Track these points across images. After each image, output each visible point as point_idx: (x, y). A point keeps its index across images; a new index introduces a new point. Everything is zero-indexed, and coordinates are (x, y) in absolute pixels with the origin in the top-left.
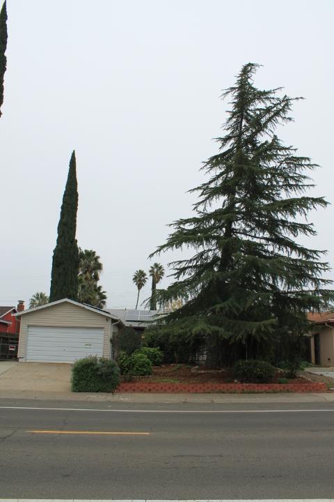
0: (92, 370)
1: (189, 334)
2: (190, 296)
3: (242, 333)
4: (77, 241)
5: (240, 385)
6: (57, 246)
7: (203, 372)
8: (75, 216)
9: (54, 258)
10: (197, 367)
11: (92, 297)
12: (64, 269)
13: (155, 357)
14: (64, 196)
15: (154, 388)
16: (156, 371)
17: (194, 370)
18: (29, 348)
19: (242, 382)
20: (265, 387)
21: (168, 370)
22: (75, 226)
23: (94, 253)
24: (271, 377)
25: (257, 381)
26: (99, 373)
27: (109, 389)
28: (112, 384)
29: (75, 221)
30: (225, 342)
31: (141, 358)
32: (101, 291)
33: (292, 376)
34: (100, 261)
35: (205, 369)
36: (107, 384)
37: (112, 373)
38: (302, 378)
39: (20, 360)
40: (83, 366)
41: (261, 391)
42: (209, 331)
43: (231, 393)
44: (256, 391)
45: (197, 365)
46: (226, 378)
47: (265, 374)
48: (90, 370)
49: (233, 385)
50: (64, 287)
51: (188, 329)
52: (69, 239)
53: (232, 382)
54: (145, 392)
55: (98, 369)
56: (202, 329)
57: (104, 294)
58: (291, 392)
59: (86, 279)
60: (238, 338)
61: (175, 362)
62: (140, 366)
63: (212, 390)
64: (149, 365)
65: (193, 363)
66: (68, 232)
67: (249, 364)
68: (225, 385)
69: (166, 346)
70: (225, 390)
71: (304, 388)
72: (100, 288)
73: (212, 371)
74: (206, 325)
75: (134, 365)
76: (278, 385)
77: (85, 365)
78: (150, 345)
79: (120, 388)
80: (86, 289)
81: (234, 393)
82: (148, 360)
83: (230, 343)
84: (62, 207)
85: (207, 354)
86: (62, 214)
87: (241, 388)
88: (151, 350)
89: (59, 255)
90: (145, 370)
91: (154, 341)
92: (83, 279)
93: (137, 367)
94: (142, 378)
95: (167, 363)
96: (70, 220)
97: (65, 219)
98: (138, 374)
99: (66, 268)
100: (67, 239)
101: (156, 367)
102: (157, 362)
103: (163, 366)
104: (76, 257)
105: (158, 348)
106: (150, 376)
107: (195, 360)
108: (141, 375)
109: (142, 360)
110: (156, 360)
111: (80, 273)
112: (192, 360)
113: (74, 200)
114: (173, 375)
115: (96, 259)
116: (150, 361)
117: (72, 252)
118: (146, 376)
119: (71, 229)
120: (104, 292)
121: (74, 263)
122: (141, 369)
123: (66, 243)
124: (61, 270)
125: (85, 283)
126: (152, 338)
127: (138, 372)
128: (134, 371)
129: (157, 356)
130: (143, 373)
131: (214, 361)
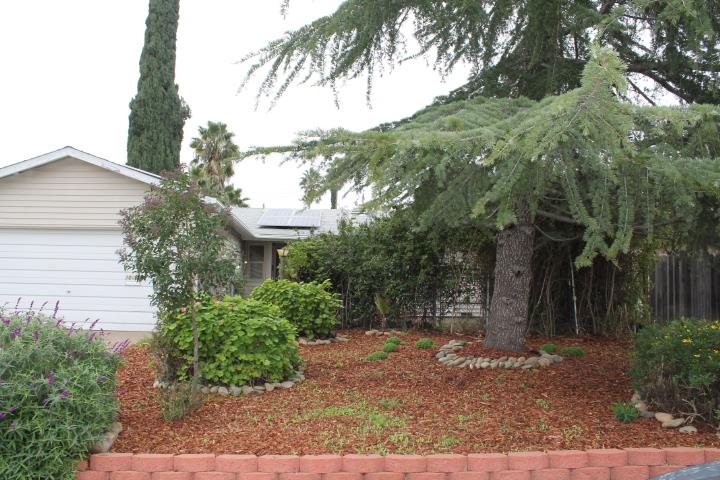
4: (177, 87)
7: (483, 363)
9: (133, 118)
12: (150, 139)
13: (317, 312)
17: (448, 354)
22: (173, 57)
23: (224, 127)
29: (174, 48)
31: (252, 313)
32: (242, 198)
34: (235, 140)
35: (486, 352)
45: (450, 334)
57: (246, 202)
59: (210, 171)
66: (159, 68)
69: (350, 280)
72: (238, 192)
73: (515, 362)
75: (221, 342)
84: (148, 22)
86: (149, 36)
88: (302, 289)
89: (141, 112)
90: (267, 363)
91: (317, 267)
92: (203, 170)
93: (234, 349)
94: (251, 394)
95: (354, 326)
96: (161, 44)
97: (152, 43)
98: (236, 378)
99: (155, 138)
100: (156, 80)
101: (319, 341)
102: (323, 326)
103: (341, 338)
104: (174, 117)
105: (327, 283)
106: (288, 385)
107: (432, 318)
108: (247, 383)
109: (256, 321)
110: (318, 321)
111: (200, 162)
112: (424, 317)
113: (171, 5)
114: (378, 382)
115: (228, 137)
116: (289, 326)
117: (166, 107)
118: (269, 387)
119: (165, 62)
120: (247, 199)
121: (171, 129)
122: (250, 358)
123: (155, 89)
124: (145, 141)
125: (206, 178)
126: (309, 255)
127: (239, 372)
128: (219, 368)
129: (322, 306)
130: (256, 374)
131: (519, 323)
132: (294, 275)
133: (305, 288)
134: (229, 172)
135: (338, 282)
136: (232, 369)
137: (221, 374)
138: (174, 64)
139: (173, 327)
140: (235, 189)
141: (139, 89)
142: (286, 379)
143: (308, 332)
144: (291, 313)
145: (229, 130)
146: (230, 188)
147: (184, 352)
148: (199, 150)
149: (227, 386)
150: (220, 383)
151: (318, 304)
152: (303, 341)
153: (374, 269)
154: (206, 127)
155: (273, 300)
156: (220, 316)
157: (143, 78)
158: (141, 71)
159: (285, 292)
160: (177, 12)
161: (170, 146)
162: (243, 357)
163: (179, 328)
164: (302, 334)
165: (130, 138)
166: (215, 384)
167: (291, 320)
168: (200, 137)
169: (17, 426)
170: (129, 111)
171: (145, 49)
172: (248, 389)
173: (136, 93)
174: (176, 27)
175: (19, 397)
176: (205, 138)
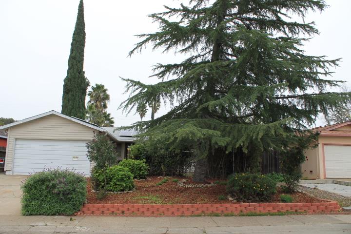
0: (48, 187)
1: (172, 138)
2: (175, 96)
3: (244, 138)
4: (84, 72)
5: (237, 205)
6: (67, 77)
7: (190, 186)
8: (83, 51)
9: (65, 86)
10: (184, 180)
11: (100, 121)
12: (73, 95)
13: (140, 170)
14: (74, 34)
15: (128, 209)
16: (139, 185)
17: (181, 183)
18: (16, 161)
19: (238, 200)
20: (268, 207)
21: (152, 184)
22: (83, 60)
23: (103, 86)
24: (273, 193)
25: (257, 199)
26: (56, 191)
27: (68, 212)
28: (74, 205)
29: (83, 56)
30: (220, 150)
31: (120, 170)
32: (110, 118)
33: (289, 191)
34: (108, 92)
35: (193, 183)
36: (67, 205)
37: (74, 190)
38: (301, 193)
39: (7, 173)
40: (35, 183)
41: (263, 212)
42: (199, 134)
43: (227, 215)
44: (258, 213)
45: (185, 177)
46: (219, 195)
47: (266, 190)
48: (44, 187)
49: (228, 205)
50: (72, 111)
51: (171, 133)
52: (78, 70)
53: (226, 200)
54: (116, 215)
55: (54, 186)
56: (191, 132)
57: (112, 120)
58: (300, 213)
59: (96, 106)
60: (237, 146)
61: (162, 175)
62: (118, 181)
63: (203, 212)
64: (129, 178)
65: (181, 176)
66: (77, 65)
67: (247, 179)
68: (218, 205)
69: (153, 159)
70: (219, 212)
71: (315, 208)
72: (109, 115)
73: (200, 186)
74: (195, 128)
75: (111, 179)
76: (281, 204)
77: (39, 181)
78: (137, 157)
79: (85, 209)
80: (95, 114)
81: (232, 215)
82: (130, 173)
83: (227, 152)
84: (72, 44)
85: (194, 166)
87: (239, 209)
88: (136, 163)
89: (69, 84)
90: (125, 185)
91: (141, 154)
92: (94, 107)
93: (115, 181)
94: (120, 194)
95: (154, 175)
96: (78, 54)
97: (73, 54)
98: (116, 189)
99: (75, 95)
100: (75, 70)
101: (141, 180)
102: (142, 175)
103: (149, 179)
104: (83, 85)
105: (144, 160)
106: (131, 191)
107: (182, 172)
108: (119, 191)
109: (121, 173)
110: (141, 173)
111: (92, 102)
112: (180, 172)
113: (82, 37)
114: (157, 191)
115: (105, 91)
116: (131, 174)
117: (80, 82)
118: (125, 192)
119: (79, 62)
120: (113, 118)
121: (82, 91)
122: (120, 183)
123: (75, 74)
124: (70, 96)
125: (95, 110)
126: (138, 150)
127: (116, 188)
128: (111, 186)
129: (142, 168)
130: (122, 188)
131: (203, 174)
132: (133, 157)
133: (137, 162)
134: (105, 106)
135: (149, 159)
136: (115, 187)
137: (111, 188)
138: (83, 63)
139: (97, 174)
140: (107, 113)
141: (68, 73)
142: (130, 190)
143: (137, 177)
144: (132, 170)
145: (105, 88)
146: (105, 113)
147: (101, 182)
148: (92, 97)
149: (113, 191)
150: (111, 191)
151: (141, 168)
152: (136, 180)
153: (161, 155)
154: (95, 86)
155: (126, 166)
156: (111, 171)
157: (69, 69)
158: (69, 65)
159: (130, 164)
160: (84, 40)
161: (81, 98)
162: (118, 183)
163: (99, 175)
164: (135, 177)
165: (64, 95)
166: (109, 191)
167: (132, 172)
168: (92, 91)
169: (69, 196)
170: (64, 83)
171: (70, 56)
172: (119, 192)
173: (67, 75)
174: (84, 47)
175: (69, 190)
176: (94, 91)
